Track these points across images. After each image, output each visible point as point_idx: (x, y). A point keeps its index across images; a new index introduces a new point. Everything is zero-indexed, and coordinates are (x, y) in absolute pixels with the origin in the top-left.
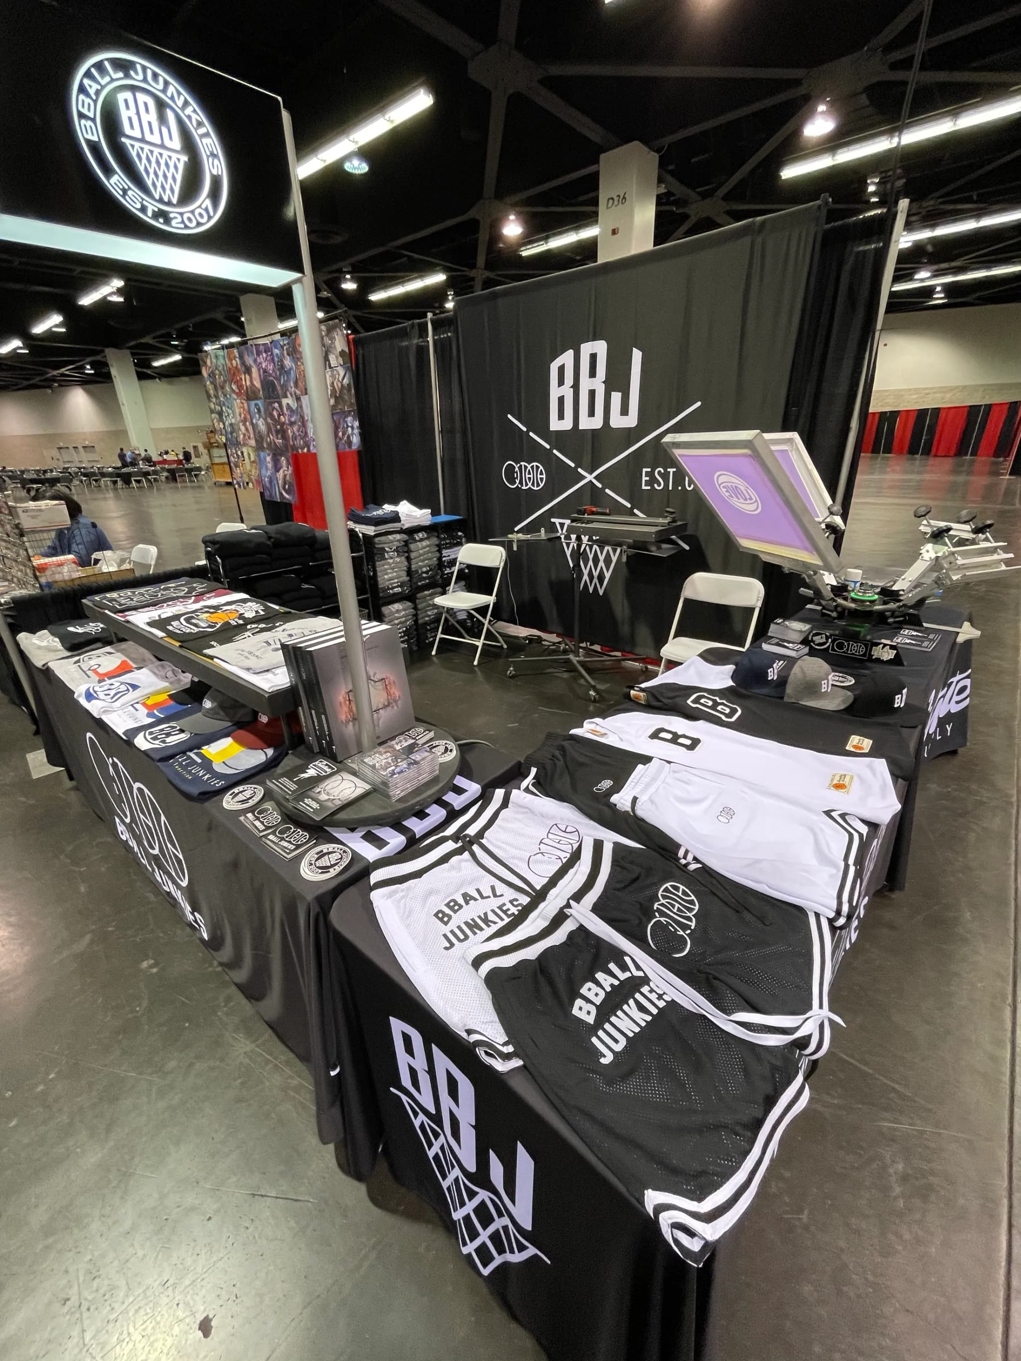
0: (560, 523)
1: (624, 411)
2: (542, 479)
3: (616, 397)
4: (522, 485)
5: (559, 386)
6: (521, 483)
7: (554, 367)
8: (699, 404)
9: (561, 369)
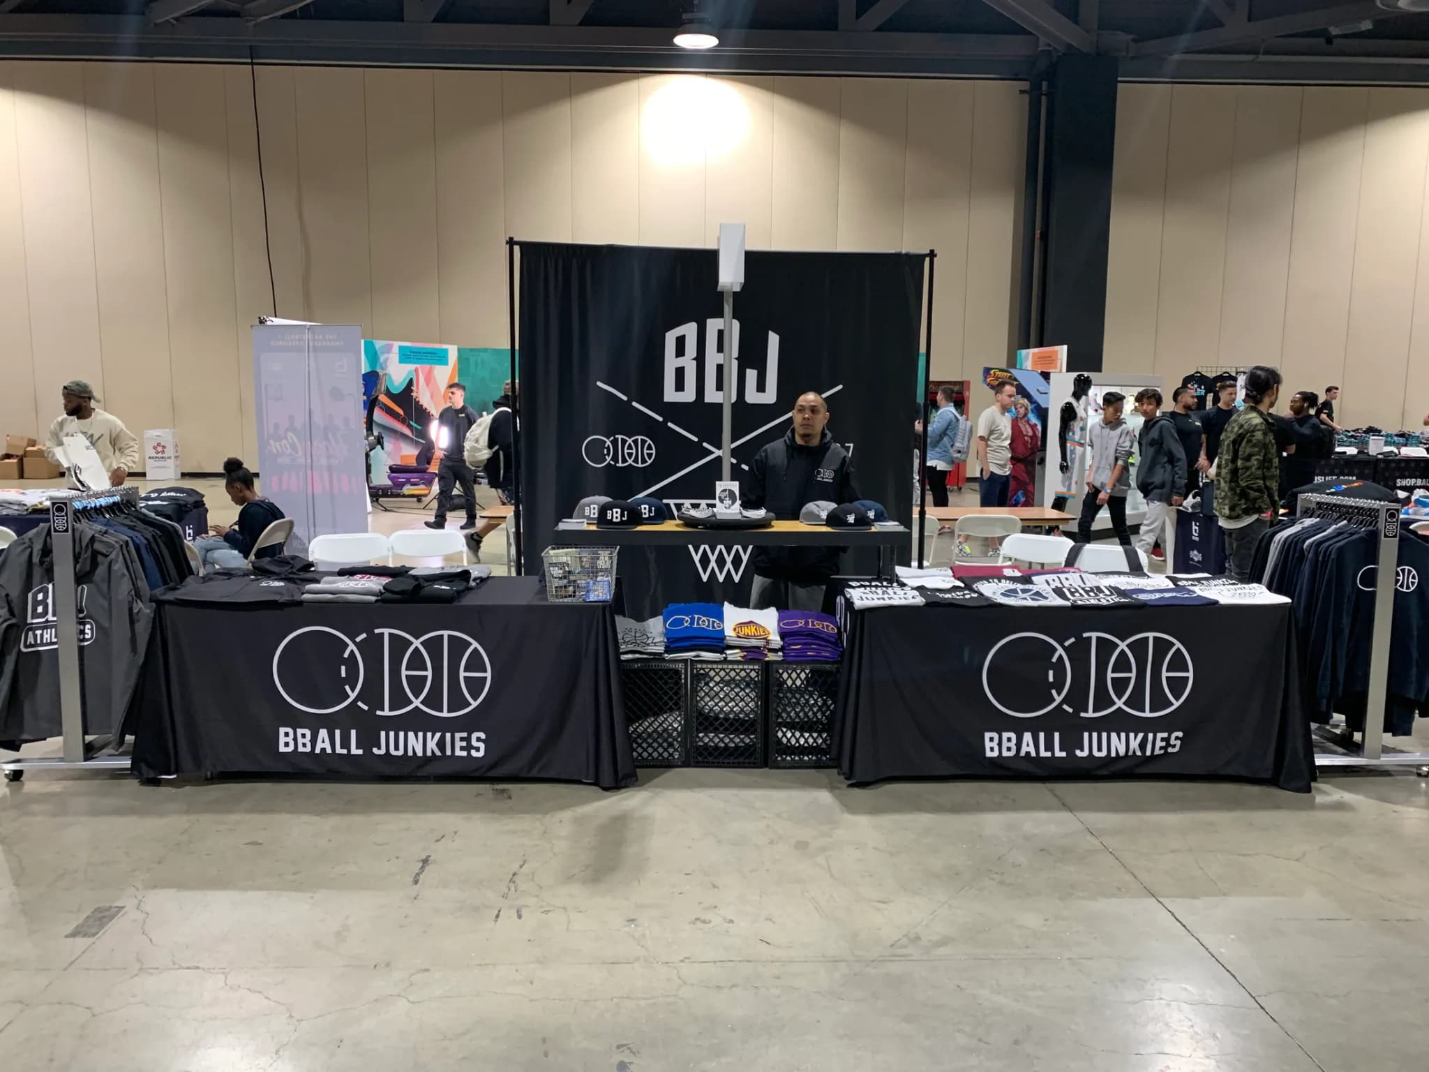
0: (675, 505)
1: (761, 387)
2: (650, 455)
3: (751, 375)
4: (617, 462)
5: (677, 356)
6: (615, 458)
7: (671, 338)
8: (840, 387)
9: (681, 341)
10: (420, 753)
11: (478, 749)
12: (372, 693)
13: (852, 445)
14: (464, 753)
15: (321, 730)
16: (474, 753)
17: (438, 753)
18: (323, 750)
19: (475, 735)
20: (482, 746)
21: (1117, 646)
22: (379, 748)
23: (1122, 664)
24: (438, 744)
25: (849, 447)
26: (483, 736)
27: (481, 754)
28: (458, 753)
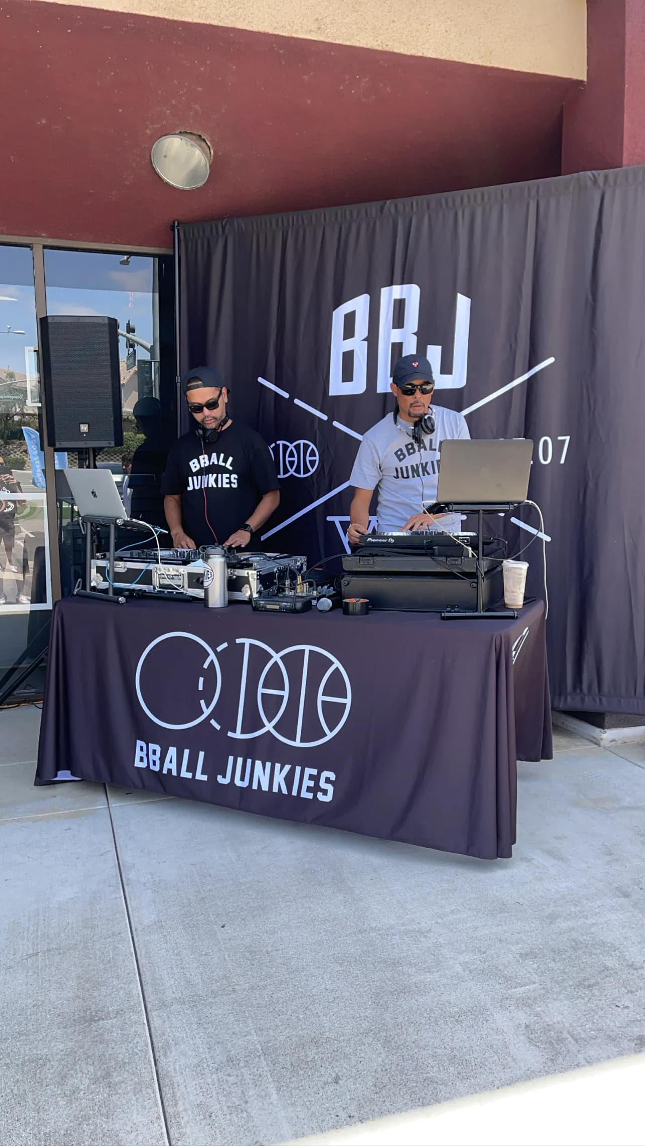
0: (341, 523)
5: (345, 338)
7: (338, 316)
8: (551, 359)
9: (350, 319)
10: (265, 788)
11: (325, 792)
12: (225, 712)
13: (568, 438)
14: (310, 796)
15: (171, 748)
16: (320, 796)
17: (285, 791)
18: (170, 771)
19: (326, 774)
20: (330, 788)
21: (271, 657)
22: (224, 777)
23: (275, 680)
24: (286, 779)
25: (564, 441)
26: (332, 776)
27: (328, 798)
28: (305, 795)
